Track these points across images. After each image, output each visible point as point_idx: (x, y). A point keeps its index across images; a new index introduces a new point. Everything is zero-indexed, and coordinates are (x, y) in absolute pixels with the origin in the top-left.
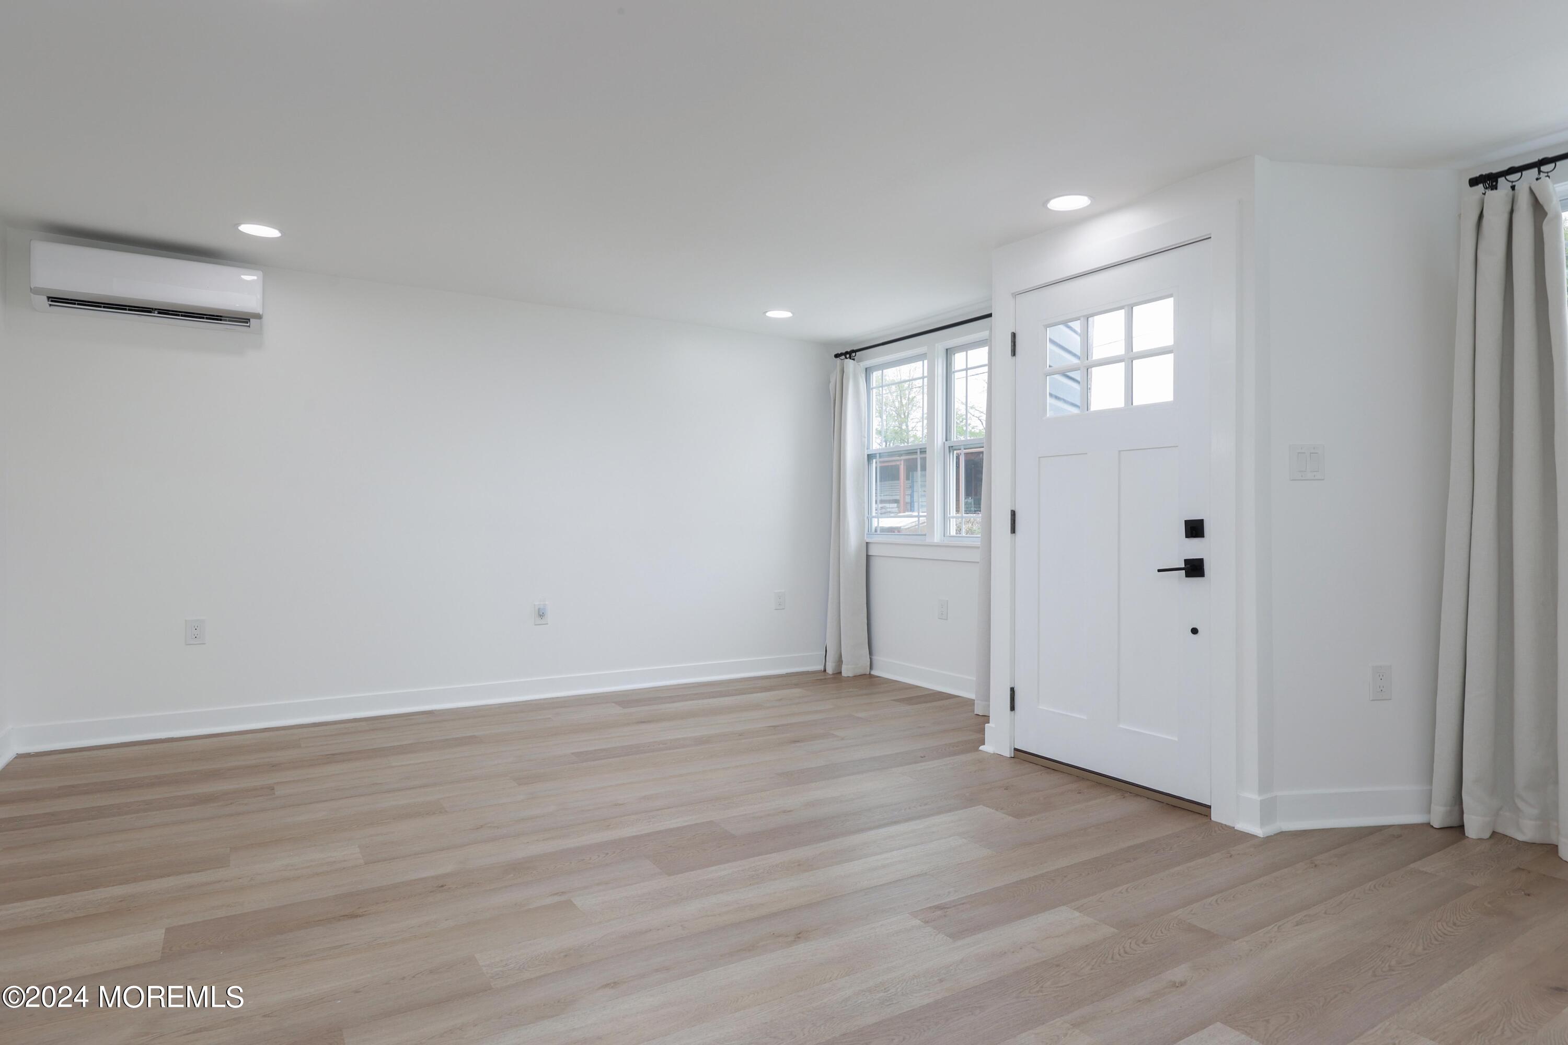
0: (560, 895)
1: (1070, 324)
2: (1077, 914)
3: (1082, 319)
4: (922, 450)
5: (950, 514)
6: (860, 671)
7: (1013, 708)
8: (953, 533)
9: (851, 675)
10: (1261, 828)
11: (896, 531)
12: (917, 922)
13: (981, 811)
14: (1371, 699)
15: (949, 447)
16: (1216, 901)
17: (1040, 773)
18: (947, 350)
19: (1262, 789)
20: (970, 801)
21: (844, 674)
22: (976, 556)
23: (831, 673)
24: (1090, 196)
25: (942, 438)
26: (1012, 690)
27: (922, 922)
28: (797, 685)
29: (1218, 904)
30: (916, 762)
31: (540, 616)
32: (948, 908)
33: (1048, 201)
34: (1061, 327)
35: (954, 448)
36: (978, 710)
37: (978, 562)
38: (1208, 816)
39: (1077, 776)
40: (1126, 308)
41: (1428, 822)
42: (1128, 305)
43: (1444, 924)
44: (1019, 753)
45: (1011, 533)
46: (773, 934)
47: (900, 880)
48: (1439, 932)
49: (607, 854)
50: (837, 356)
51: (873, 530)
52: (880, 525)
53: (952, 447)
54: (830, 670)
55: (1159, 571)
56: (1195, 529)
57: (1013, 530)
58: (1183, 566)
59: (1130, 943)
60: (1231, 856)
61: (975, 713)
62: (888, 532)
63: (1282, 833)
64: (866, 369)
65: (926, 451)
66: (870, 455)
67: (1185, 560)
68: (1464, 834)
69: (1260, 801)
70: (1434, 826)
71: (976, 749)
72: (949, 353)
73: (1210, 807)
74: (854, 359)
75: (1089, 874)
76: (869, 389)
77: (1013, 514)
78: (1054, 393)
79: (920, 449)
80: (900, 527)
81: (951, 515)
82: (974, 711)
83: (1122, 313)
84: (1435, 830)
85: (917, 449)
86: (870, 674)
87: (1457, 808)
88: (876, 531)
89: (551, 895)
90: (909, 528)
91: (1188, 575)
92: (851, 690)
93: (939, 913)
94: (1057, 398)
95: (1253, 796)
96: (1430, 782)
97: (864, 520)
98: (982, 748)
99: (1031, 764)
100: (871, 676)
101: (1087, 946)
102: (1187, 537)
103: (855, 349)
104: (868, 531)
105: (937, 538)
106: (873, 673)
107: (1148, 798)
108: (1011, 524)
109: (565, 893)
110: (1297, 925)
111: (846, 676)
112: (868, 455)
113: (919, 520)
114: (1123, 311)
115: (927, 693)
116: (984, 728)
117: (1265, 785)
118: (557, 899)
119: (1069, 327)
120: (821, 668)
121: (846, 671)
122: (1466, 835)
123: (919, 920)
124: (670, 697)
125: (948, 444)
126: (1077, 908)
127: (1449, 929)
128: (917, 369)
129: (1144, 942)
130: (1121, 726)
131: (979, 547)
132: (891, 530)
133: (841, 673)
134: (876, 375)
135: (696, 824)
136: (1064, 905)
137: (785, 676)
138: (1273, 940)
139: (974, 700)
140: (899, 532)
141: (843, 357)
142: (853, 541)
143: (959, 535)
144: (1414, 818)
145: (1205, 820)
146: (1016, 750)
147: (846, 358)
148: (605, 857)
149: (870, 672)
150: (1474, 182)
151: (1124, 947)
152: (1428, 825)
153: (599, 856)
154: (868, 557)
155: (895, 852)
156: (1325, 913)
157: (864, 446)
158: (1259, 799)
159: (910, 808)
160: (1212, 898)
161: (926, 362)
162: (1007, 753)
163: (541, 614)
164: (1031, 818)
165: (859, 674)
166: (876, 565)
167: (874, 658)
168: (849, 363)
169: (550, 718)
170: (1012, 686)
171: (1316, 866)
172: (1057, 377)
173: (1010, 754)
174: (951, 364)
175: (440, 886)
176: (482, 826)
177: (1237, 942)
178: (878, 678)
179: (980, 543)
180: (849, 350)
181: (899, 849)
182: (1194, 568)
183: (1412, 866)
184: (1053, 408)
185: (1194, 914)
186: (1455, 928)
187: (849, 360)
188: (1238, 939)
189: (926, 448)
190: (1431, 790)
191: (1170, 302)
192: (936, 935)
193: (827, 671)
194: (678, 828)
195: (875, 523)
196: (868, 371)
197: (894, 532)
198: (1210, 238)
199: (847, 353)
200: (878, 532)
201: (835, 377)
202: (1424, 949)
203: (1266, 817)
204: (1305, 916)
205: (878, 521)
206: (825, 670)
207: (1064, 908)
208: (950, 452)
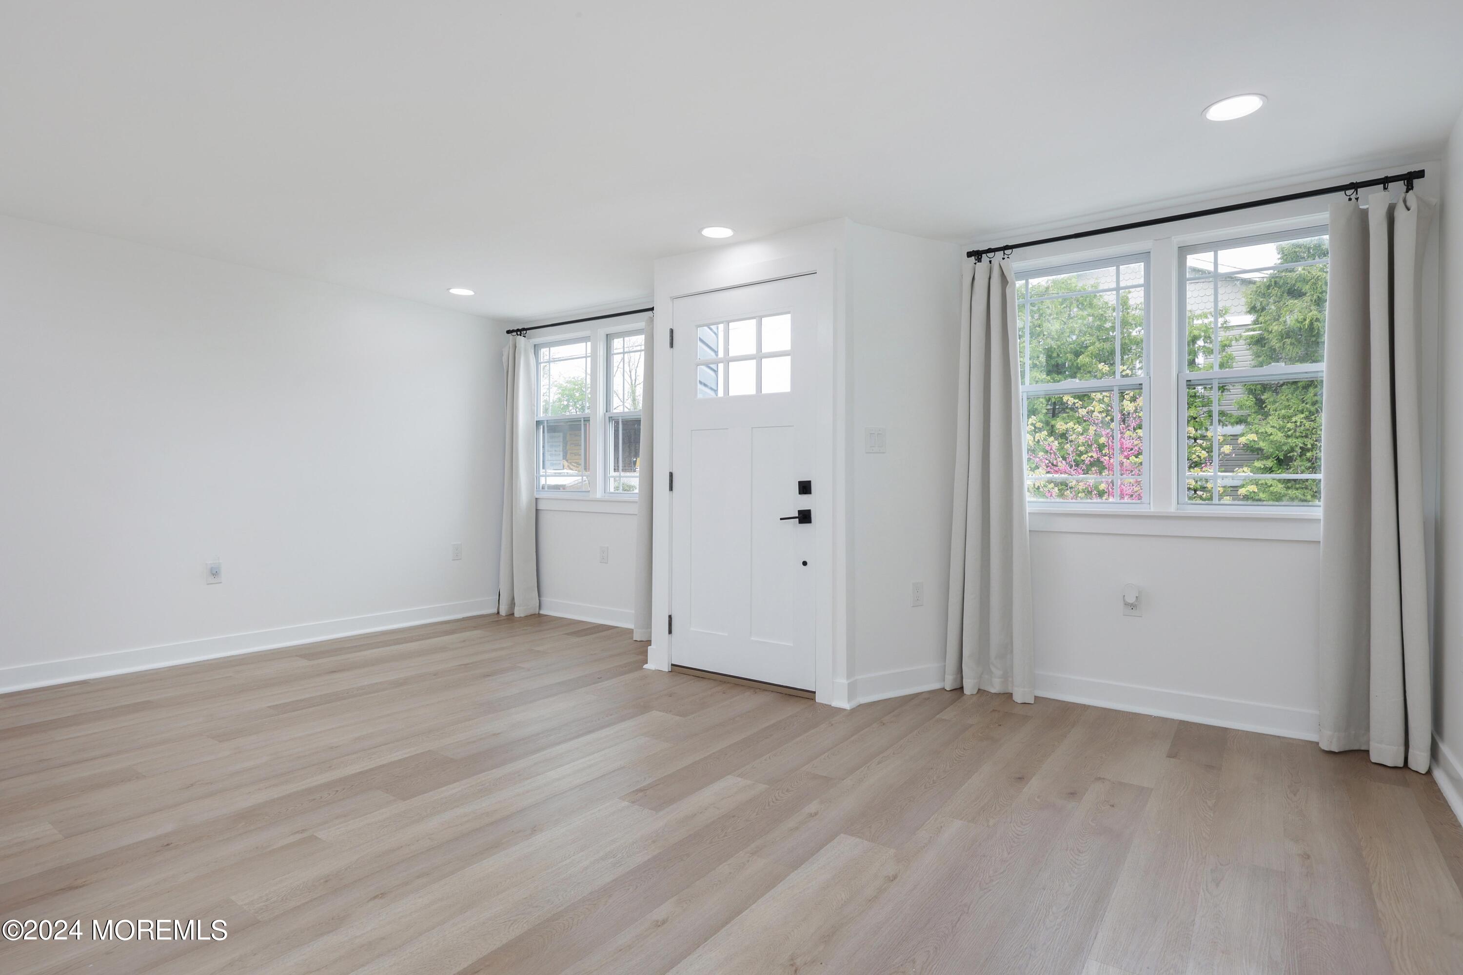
0: (301, 833)
1: (712, 327)
2: (740, 779)
3: (725, 323)
4: (586, 419)
5: (609, 474)
6: (532, 612)
7: (670, 632)
8: (612, 490)
9: (522, 615)
10: (848, 703)
11: (561, 488)
12: (626, 803)
13: (656, 715)
14: (912, 605)
15: (609, 417)
16: (828, 756)
17: (693, 681)
18: (607, 335)
19: (849, 676)
20: (644, 708)
21: (517, 615)
22: (634, 509)
23: (504, 615)
24: (733, 230)
25: (603, 411)
26: (670, 617)
27: (629, 802)
28: (475, 628)
29: (829, 758)
30: (594, 683)
31: (213, 574)
32: (647, 790)
33: (703, 229)
34: (706, 328)
35: (613, 418)
36: (637, 637)
37: (636, 515)
38: (813, 699)
39: (720, 681)
40: (757, 318)
41: (943, 687)
42: (759, 316)
43: (959, 750)
44: (677, 669)
45: (670, 490)
46: (513, 831)
47: (605, 775)
48: (957, 755)
49: (337, 791)
50: (509, 332)
51: (541, 488)
52: (548, 483)
53: (611, 417)
54: (503, 612)
55: (781, 519)
56: (805, 488)
57: (671, 489)
58: (797, 515)
59: (779, 793)
60: (832, 725)
61: (634, 639)
62: (554, 489)
63: (861, 706)
64: (535, 345)
65: (589, 420)
66: (539, 421)
67: (799, 511)
68: (963, 692)
69: (848, 683)
70: (947, 690)
71: (641, 668)
72: (609, 338)
73: (815, 692)
74: (525, 336)
75: (742, 750)
76: (538, 363)
77: (671, 475)
78: (702, 381)
79: (584, 418)
80: (565, 485)
81: (611, 475)
82: (633, 638)
83: (753, 322)
84: (948, 692)
85: (581, 418)
86: (539, 613)
87: (959, 676)
88: (543, 488)
89: (292, 834)
90: (572, 486)
91: (800, 522)
92: (525, 628)
93: (641, 794)
94: (705, 385)
95: (842, 681)
96: (945, 661)
97: (534, 479)
98: (645, 666)
99: (685, 676)
100: (539, 615)
101: (751, 800)
102: (800, 493)
103: (525, 327)
104: (537, 489)
105: (599, 494)
106: (542, 612)
107: (772, 691)
108: (670, 483)
109: (306, 830)
110: (878, 764)
111: (518, 616)
112: (536, 421)
113: (582, 478)
114: (755, 320)
115: (594, 625)
116: (647, 650)
117: (850, 673)
118: (298, 837)
119: (711, 329)
120: (495, 611)
121: (518, 612)
122: (965, 693)
123: (627, 801)
124: (356, 646)
125: (608, 415)
126: (739, 775)
127: (962, 753)
128: (580, 348)
129: (787, 791)
130: (752, 639)
131: (637, 502)
132: (557, 487)
133: (513, 614)
134: (544, 351)
135: (417, 755)
136: (729, 774)
137: (462, 621)
138: (866, 776)
139: (633, 629)
140: (564, 489)
141: (515, 333)
142: (524, 497)
143: (617, 492)
144: (936, 686)
145: (811, 702)
146: (672, 665)
147: (518, 335)
148: (335, 794)
149: (539, 612)
150: (970, 254)
151: (775, 797)
152: (944, 689)
153: (329, 794)
154: (537, 510)
155: (596, 754)
156: (893, 754)
157: (534, 414)
158: (847, 683)
159: (599, 720)
160: (824, 755)
161: (589, 344)
162: (666, 668)
163: (215, 573)
164: (693, 716)
165: (529, 614)
166: (545, 518)
167: (543, 599)
168: (521, 340)
169: (231, 676)
170: (670, 614)
171: (884, 724)
172: (703, 367)
173: (668, 669)
174: (610, 347)
175: (165, 845)
176: (192, 785)
177: (845, 781)
178: (546, 617)
179: (637, 499)
180: (520, 328)
181: (598, 752)
182: (805, 517)
183: (938, 716)
184: (703, 393)
185: (815, 767)
186: (965, 751)
187: (519, 336)
188: (845, 779)
189: (589, 417)
190: (945, 665)
191: (789, 316)
192: (643, 810)
193: (500, 614)
194: (400, 760)
195: (543, 481)
196: (536, 348)
197: (559, 489)
198: (816, 273)
199: (518, 330)
200: (546, 489)
201: (507, 351)
202: (950, 767)
203: (851, 696)
204: (882, 757)
205: (546, 479)
206: (498, 613)
207: (729, 777)
208: (609, 421)
